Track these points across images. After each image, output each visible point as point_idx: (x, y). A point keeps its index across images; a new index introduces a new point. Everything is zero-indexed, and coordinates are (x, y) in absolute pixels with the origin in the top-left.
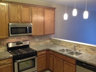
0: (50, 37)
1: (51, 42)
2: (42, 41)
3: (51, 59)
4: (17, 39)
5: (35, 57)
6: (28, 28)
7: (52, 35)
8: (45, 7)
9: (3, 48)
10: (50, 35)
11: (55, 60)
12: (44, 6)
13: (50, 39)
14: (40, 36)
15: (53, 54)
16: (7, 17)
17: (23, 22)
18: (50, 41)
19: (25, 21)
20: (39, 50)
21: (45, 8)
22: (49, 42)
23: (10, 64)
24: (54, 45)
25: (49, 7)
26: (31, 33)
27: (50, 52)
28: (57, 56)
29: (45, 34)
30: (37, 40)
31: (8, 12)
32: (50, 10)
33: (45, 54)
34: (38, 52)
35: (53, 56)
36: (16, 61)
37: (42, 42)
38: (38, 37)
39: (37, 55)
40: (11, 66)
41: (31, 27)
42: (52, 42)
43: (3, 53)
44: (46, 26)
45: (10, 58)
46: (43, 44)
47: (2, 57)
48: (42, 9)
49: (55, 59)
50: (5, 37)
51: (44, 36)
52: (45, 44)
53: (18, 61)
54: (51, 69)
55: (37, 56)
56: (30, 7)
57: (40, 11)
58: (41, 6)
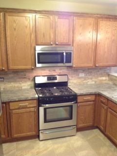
0: (108, 71)
1: (109, 81)
2: (90, 77)
3: (103, 111)
4: (49, 71)
5: (73, 102)
6: (65, 54)
7: (113, 68)
8: (100, 15)
9: (29, 84)
10: (108, 68)
11: (109, 115)
12: (98, 14)
13: (109, 75)
14: (89, 69)
15: (106, 104)
16: (33, 36)
17: (57, 45)
18: (107, 78)
19: (62, 42)
20: (82, 92)
21: (99, 18)
22: (105, 80)
23: (33, 109)
24: (114, 86)
25: (109, 15)
26: (70, 62)
27: (102, 99)
28: (112, 108)
29: (96, 66)
30: (82, 75)
31: (34, 28)
32: (110, 21)
33: (93, 101)
34: (80, 95)
35: (106, 107)
36: (43, 105)
37: (91, 79)
38: (84, 71)
39: (77, 101)
40: (34, 111)
41: (71, 53)
42: (111, 80)
43: (28, 90)
44: (100, 52)
45: (33, 99)
46: (94, 83)
47: (23, 97)
48: (94, 19)
49: (109, 113)
50: (29, 67)
51: (95, 69)
52: (97, 83)
53: (44, 105)
54: (102, 128)
55: (77, 103)
56: (72, 17)
57: (90, 24)
58: (92, 14)
